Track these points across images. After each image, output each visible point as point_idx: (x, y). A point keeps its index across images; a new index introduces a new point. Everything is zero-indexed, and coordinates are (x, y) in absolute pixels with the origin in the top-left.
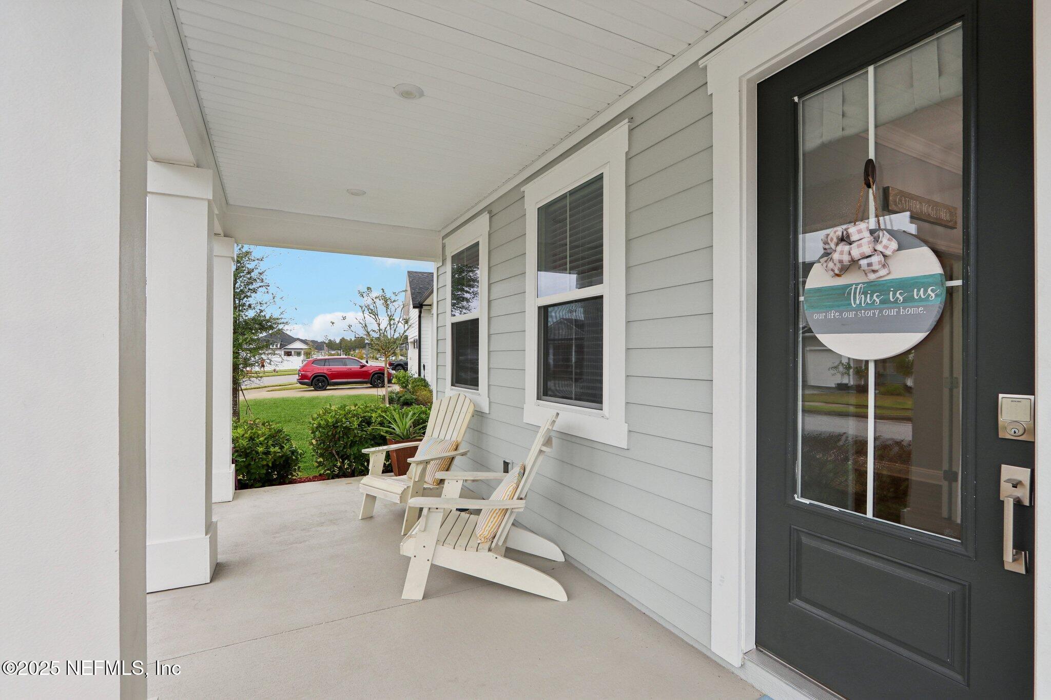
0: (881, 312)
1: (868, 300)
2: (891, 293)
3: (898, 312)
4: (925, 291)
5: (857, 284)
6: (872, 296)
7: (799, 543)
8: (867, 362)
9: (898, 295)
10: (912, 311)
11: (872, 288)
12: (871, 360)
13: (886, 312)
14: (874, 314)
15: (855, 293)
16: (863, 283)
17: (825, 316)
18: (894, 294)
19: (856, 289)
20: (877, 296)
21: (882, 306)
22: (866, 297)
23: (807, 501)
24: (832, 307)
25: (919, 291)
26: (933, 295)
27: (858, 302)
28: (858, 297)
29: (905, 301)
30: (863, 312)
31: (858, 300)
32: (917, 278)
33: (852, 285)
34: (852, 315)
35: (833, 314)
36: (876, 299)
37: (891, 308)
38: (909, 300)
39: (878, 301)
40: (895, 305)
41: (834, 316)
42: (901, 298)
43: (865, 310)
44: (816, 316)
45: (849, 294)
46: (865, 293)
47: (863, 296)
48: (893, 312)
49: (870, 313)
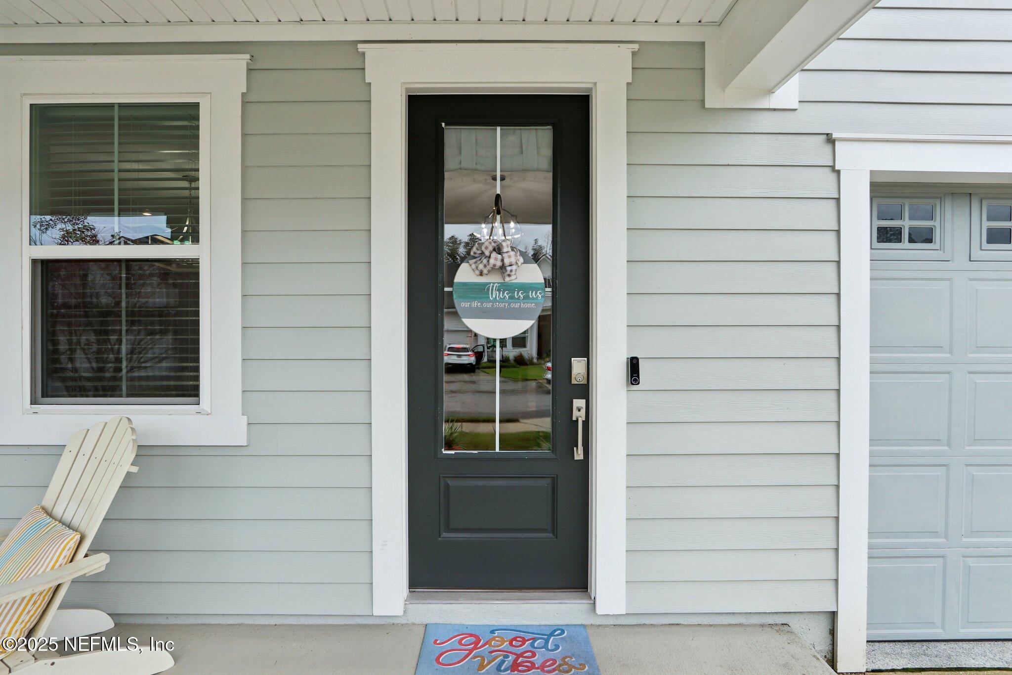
0: (509, 304)
1: (501, 295)
2: (516, 292)
3: (520, 306)
4: (536, 293)
5: (494, 283)
6: (503, 293)
7: (447, 487)
8: (495, 340)
9: (520, 294)
10: (528, 305)
11: (504, 287)
12: (498, 339)
13: (512, 305)
14: (505, 306)
15: (492, 290)
16: (498, 283)
17: (470, 305)
18: (518, 293)
19: (493, 286)
20: (507, 293)
21: (510, 301)
22: (500, 293)
23: (453, 452)
24: (475, 299)
25: (532, 293)
26: (540, 296)
27: (494, 296)
28: (494, 293)
29: (524, 298)
30: (497, 304)
31: (494, 295)
32: (531, 284)
33: (490, 283)
34: (489, 305)
35: (475, 304)
36: (506, 295)
37: (516, 303)
38: (526, 298)
39: (507, 296)
40: (517, 301)
41: (477, 305)
42: (522, 296)
43: (499, 302)
44: (463, 305)
45: (488, 289)
46: (499, 290)
47: (498, 292)
48: (517, 306)
49: (502, 305)
